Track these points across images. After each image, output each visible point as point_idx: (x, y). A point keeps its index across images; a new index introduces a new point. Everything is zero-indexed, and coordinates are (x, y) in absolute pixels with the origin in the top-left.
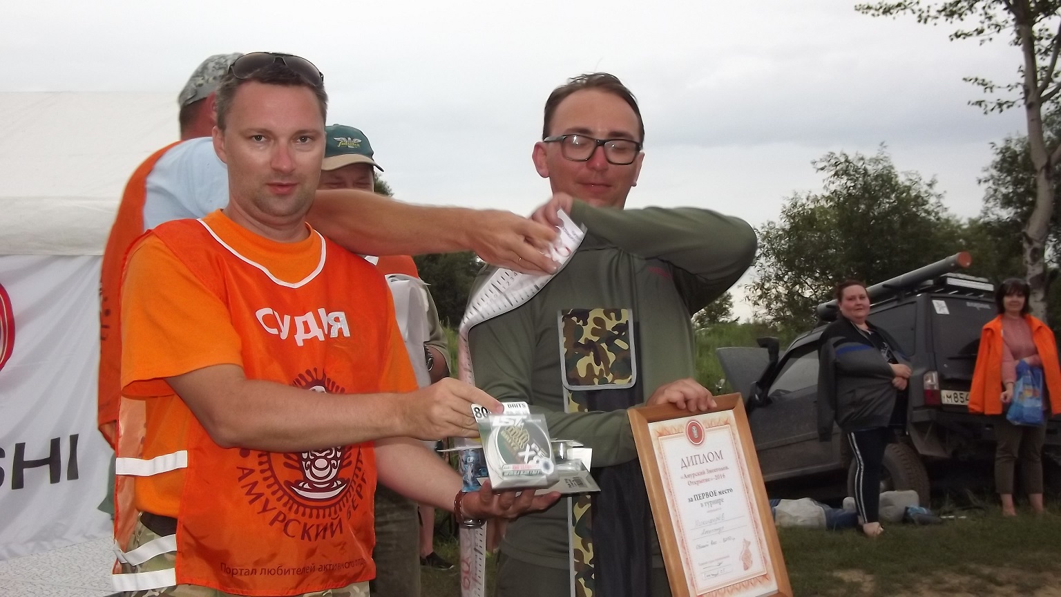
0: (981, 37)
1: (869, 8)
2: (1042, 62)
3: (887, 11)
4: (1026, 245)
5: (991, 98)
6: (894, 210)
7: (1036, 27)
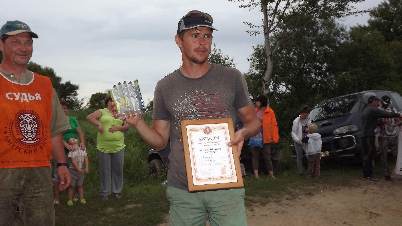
0: (250, 8)
2: (270, 18)
4: (263, 83)
7: (268, 6)
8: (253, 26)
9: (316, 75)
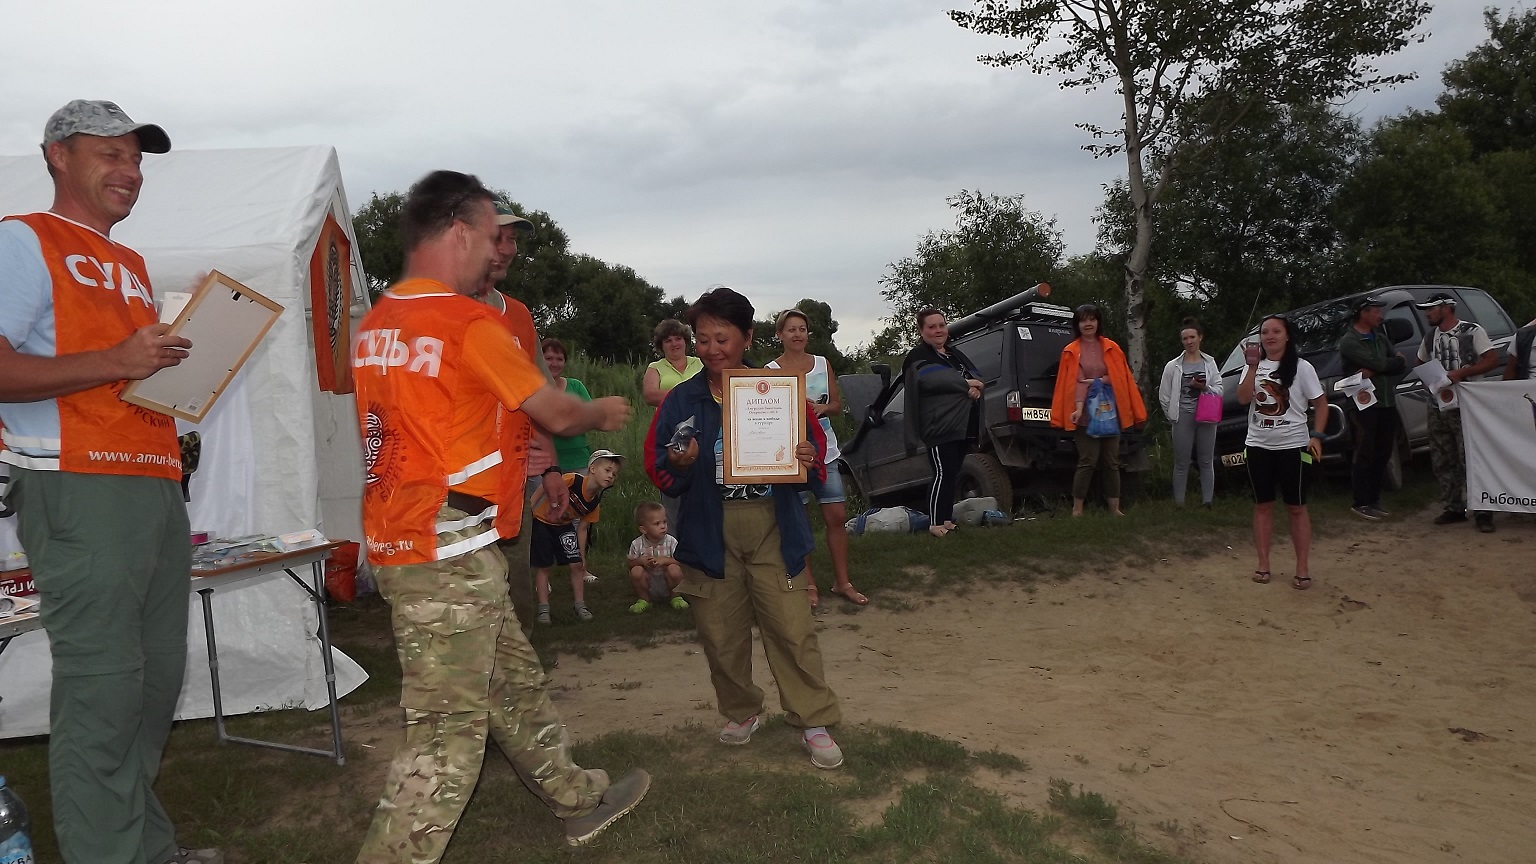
0: (1088, 86)
1: (990, 59)
2: (1141, 111)
3: (1005, 61)
4: (1127, 278)
5: (1101, 143)
6: (1020, 246)
7: (1137, 78)
8: (1100, 133)
9: (1280, 251)
